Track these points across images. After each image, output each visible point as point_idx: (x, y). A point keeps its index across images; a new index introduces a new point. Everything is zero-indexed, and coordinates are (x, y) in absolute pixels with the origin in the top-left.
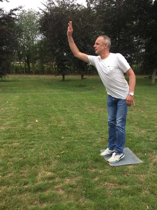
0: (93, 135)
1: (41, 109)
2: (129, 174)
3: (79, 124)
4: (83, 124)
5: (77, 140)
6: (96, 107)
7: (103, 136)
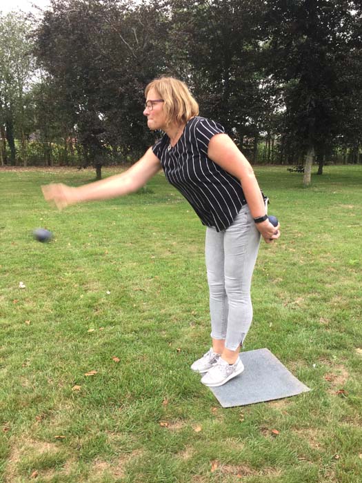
0: (173, 317)
2: (276, 432)
3: (136, 288)
4: (148, 289)
5: (131, 335)
6: (178, 243)
7: (200, 319)
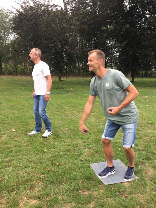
0: (79, 145)
1: (18, 115)
7: (90, 146)
